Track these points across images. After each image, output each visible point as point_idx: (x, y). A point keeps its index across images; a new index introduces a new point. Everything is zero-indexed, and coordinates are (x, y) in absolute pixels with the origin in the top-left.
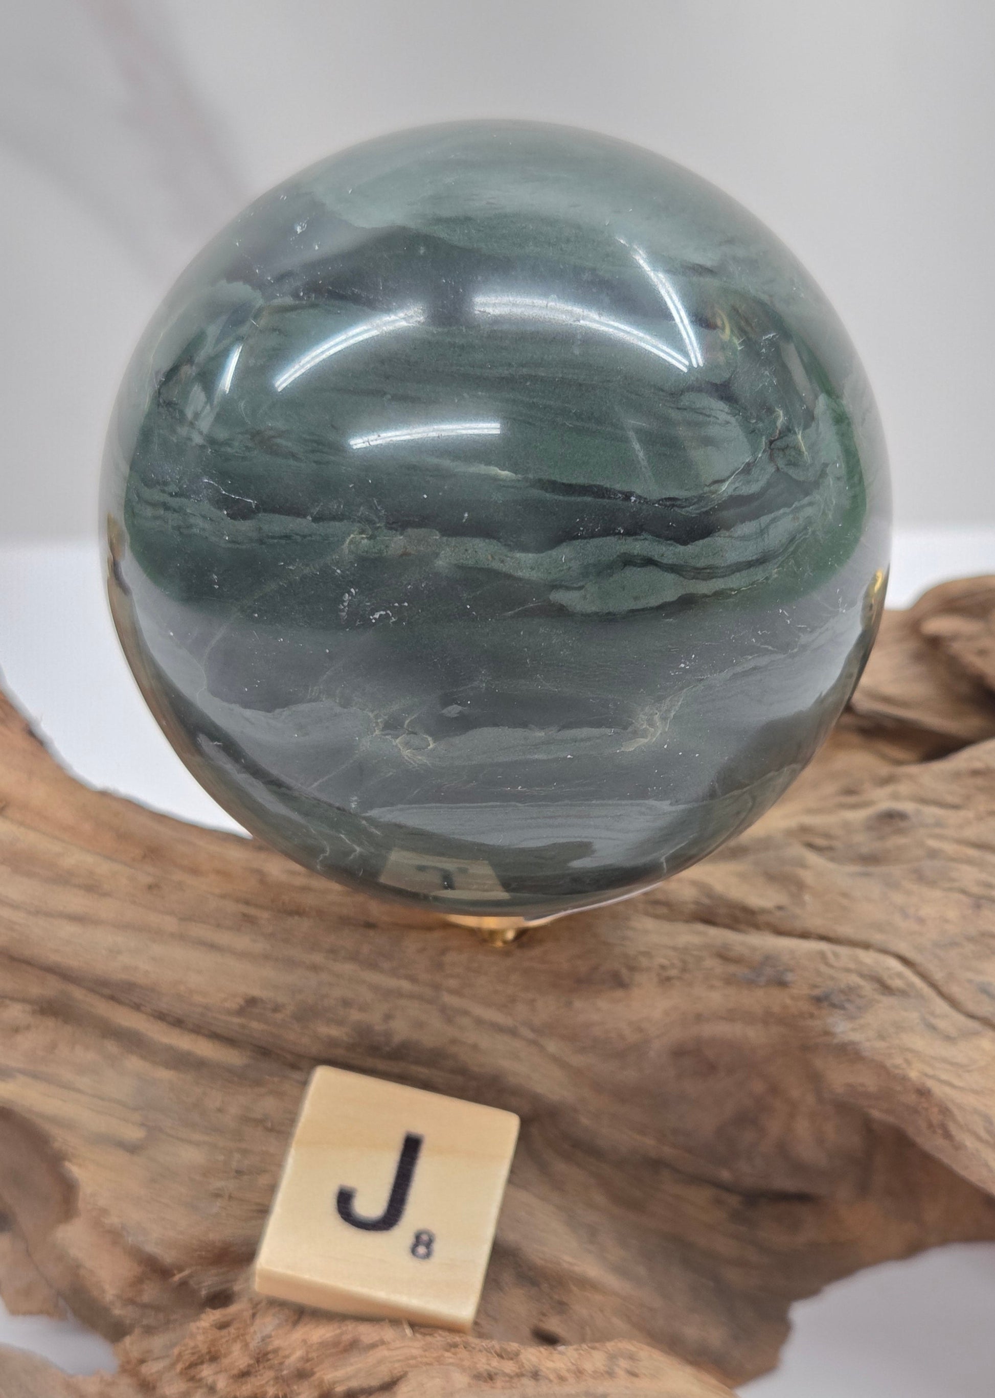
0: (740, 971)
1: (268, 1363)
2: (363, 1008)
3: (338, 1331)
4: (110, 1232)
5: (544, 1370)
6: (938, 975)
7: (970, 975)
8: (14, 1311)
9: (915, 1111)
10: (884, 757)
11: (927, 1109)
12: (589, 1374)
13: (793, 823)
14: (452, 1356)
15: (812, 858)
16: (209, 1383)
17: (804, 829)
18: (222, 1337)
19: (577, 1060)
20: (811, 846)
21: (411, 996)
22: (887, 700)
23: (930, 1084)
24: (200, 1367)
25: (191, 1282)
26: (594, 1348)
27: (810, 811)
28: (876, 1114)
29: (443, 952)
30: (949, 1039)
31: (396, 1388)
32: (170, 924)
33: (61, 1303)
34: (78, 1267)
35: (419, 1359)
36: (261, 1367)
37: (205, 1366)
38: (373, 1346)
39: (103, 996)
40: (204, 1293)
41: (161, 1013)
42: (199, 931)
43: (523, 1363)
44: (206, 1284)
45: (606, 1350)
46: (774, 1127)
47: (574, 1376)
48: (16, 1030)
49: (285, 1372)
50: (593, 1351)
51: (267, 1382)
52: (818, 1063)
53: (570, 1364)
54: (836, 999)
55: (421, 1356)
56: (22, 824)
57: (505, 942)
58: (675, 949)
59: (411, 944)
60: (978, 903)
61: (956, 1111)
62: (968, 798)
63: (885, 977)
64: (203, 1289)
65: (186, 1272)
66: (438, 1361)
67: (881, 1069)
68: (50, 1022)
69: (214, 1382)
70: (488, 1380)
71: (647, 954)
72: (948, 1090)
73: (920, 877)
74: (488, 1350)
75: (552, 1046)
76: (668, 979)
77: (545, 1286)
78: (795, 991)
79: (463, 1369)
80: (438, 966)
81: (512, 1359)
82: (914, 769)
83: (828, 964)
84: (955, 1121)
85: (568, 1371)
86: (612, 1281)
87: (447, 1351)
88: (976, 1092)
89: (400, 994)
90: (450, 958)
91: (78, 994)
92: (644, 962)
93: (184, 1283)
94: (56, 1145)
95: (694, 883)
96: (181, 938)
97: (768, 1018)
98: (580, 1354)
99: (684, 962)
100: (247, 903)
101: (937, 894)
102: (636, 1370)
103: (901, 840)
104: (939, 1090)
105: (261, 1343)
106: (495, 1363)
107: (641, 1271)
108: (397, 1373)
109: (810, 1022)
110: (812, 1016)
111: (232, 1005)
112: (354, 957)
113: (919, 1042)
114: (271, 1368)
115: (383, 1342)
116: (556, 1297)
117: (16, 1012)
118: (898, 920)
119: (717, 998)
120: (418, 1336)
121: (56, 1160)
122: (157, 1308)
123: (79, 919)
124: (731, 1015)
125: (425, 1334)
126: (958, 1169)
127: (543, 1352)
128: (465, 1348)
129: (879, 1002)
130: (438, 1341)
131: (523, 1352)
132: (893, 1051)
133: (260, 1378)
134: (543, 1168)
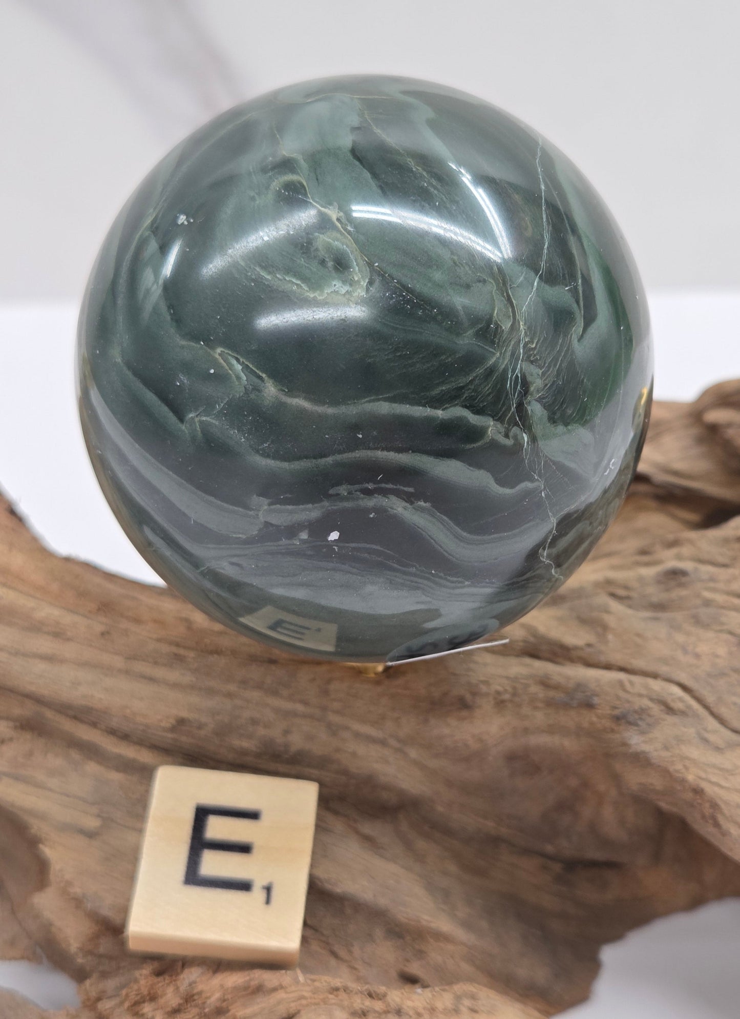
0: (559, 696)
1: (194, 1002)
2: (267, 725)
3: (248, 978)
4: (74, 899)
5: (405, 1008)
6: (710, 699)
7: (735, 699)
8: (2, 957)
9: (691, 805)
10: (674, 517)
12: (440, 1011)
13: (598, 576)
14: (334, 997)
15: (615, 605)
17: (609, 582)
18: (158, 983)
19: (434, 763)
20: (613, 595)
21: (304, 716)
22: (676, 473)
23: (703, 785)
24: (143, 1005)
26: (444, 990)
27: (614, 568)
28: (663, 805)
29: (329, 681)
30: (718, 749)
32: (118, 662)
33: (39, 950)
34: (51, 924)
35: (309, 1000)
36: (189, 1005)
37: (146, 1004)
38: (275, 990)
39: (67, 715)
41: (112, 729)
42: (140, 667)
43: (389, 1003)
45: (453, 992)
46: (587, 812)
47: (428, 1012)
48: (2, 742)
49: (207, 1010)
50: (442, 992)
52: (618, 767)
53: (425, 1003)
54: (631, 719)
55: (311, 998)
56: (4, 585)
57: (376, 674)
58: (508, 678)
59: (304, 675)
61: (723, 806)
62: (734, 559)
63: (669, 701)
66: (323, 1002)
67: (665, 772)
68: (28, 736)
70: (363, 1016)
71: (486, 683)
72: (716, 789)
73: (697, 621)
74: (361, 992)
75: (413, 753)
76: (503, 702)
77: (408, 938)
78: (600, 711)
79: (343, 1008)
80: (326, 693)
81: (380, 999)
82: (693, 535)
83: (625, 690)
84: (723, 814)
85: (424, 1008)
86: (461, 934)
87: (331, 993)
88: (738, 791)
89: (295, 714)
90: (334, 686)
91: (49, 714)
92: (484, 689)
94: (33, 831)
95: (523, 626)
96: (127, 672)
97: (578, 731)
98: (433, 995)
99: (514, 688)
100: (178, 645)
101: (710, 634)
102: (476, 1008)
103: (683, 592)
104: (709, 789)
105: (188, 988)
106: (368, 1003)
107: (484, 924)
108: (292, 1011)
109: (611, 736)
110: (612, 731)
111: (166, 724)
112: (259, 686)
113: (695, 752)
114: (196, 1006)
115: (282, 987)
116: (417, 947)
118: (679, 655)
119: (540, 717)
120: (309, 982)
121: (33, 843)
122: (110, 958)
123: (49, 658)
124: (551, 730)
125: (313, 981)
126: (725, 849)
127: (405, 993)
128: (345, 991)
129: (664, 720)
130: (323, 986)
131: (389, 993)
132: (675, 759)
133: (187, 1014)
134: (408, 845)
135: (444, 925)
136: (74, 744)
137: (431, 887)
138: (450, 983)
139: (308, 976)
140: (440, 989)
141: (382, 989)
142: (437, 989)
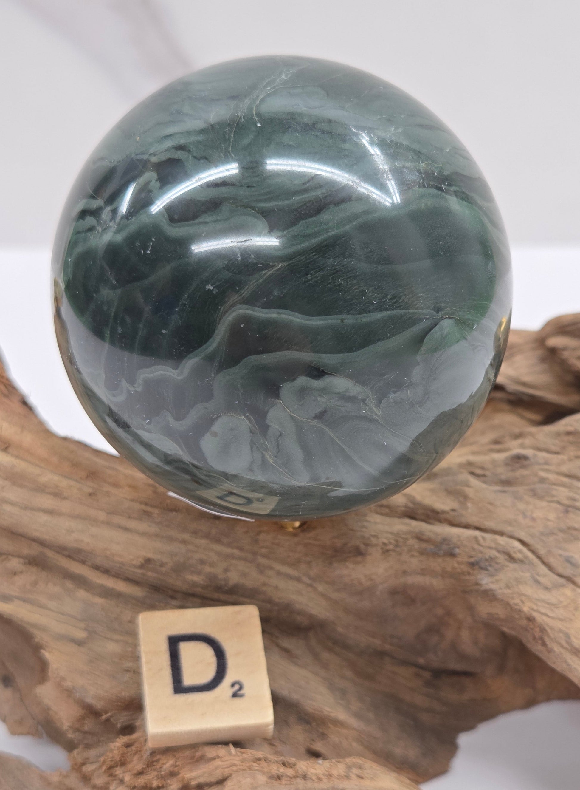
0: (428, 547)
1: (154, 767)
2: (212, 565)
4: (67, 690)
5: (310, 774)
6: (542, 552)
7: (560, 552)
8: (13, 732)
9: (526, 630)
10: (523, 417)
11: (532, 629)
12: (335, 777)
13: (463, 460)
14: (258, 766)
15: (473, 481)
16: (120, 778)
17: (470, 464)
18: (128, 752)
19: (335, 596)
20: (473, 474)
21: (240, 559)
22: (524, 384)
23: (535, 614)
24: (116, 768)
25: (112, 720)
26: (338, 762)
27: (474, 453)
28: (505, 629)
29: (259, 533)
30: (546, 588)
31: (225, 783)
32: (102, 516)
33: (40, 728)
34: (49, 709)
35: (239, 767)
36: (149, 770)
37: (118, 768)
38: (213, 759)
39: (64, 555)
40: (119, 726)
41: (97, 566)
42: (117, 520)
43: (298, 770)
44: (120, 721)
45: (346, 763)
46: (449, 634)
47: (326, 777)
48: (15, 574)
49: (163, 773)
50: (337, 763)
51: (153, 778)
52: (472, 600)
53: (325, 771)
54: (483, 565)
55: (240, 765)
56: (17, 457)
57: (294, 528)
58: (391, 533)
60: (567, 509)
61: (549, 630)
62: (564, 448)
63: (512, 552)
64: (119, 724)
65: (109, 714)
66: (249, 768)
67: (507, 605)
68: (34, 569)
69: (123, 777)
70: (277, 779)
71: (375, 536)
72: (545, 618)
73: (534, 494)
74: (277, 762)
75: (321, 588)
76: (388, 551)
77: (314, 724)
78: (460, 559)
79: (264, 773)
80: (256, 541)
81: (292, 768)
82: (533, 429)
83: (479, 545)
84: (549, 636)
85: (324, 775)
86: (353, 722)
87: (255, 762)
88: (561, 620)
89: (233, 557)
90: (262, 537)
91: (50, 554)
92: (374, 541)
93: (108, 720)
94: (36, 640)
95: (405, 495)
96: (108, 524)
97: (444, 574)
98: (331, 765)
99: (397, 541)
100: (146, 504)
101: (544, 504)
102: (362, 775)
103: (525, 472)
104: (539, 618)
105: (150, 756)
106: (282, 769)
107: (371, 715)
108: (226, 774)
109: (468, 578)
110: (469, 574)
111: (137, 562)
112: (207, 536)
114: (155, 770)
115: (218, 757)
116: (320, 730)
117: (15, 563)
118: (520, 518)
119: (415, 563)
120: (239, 754)
121: (37, 648)
122: (92, 734)
123: (50, 512)
124: (423, 572)
125: (242, 753)
126: (550, 663)
127: (310, 764)
128: (265, 761)
129: (507, 566)
130: (249, 757)
131: (298, 763)
132: (514, 595)
133: (149, 775)
134: (316, 656)
135: (341, 715)
136: (68, 576)
137: (332, 687)
138: (344, 757)
139: (238, 749)
140: (337, 761)
141: (293, 760)
142: (333, 761)
